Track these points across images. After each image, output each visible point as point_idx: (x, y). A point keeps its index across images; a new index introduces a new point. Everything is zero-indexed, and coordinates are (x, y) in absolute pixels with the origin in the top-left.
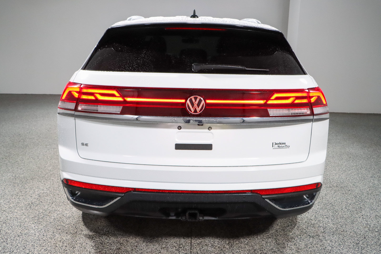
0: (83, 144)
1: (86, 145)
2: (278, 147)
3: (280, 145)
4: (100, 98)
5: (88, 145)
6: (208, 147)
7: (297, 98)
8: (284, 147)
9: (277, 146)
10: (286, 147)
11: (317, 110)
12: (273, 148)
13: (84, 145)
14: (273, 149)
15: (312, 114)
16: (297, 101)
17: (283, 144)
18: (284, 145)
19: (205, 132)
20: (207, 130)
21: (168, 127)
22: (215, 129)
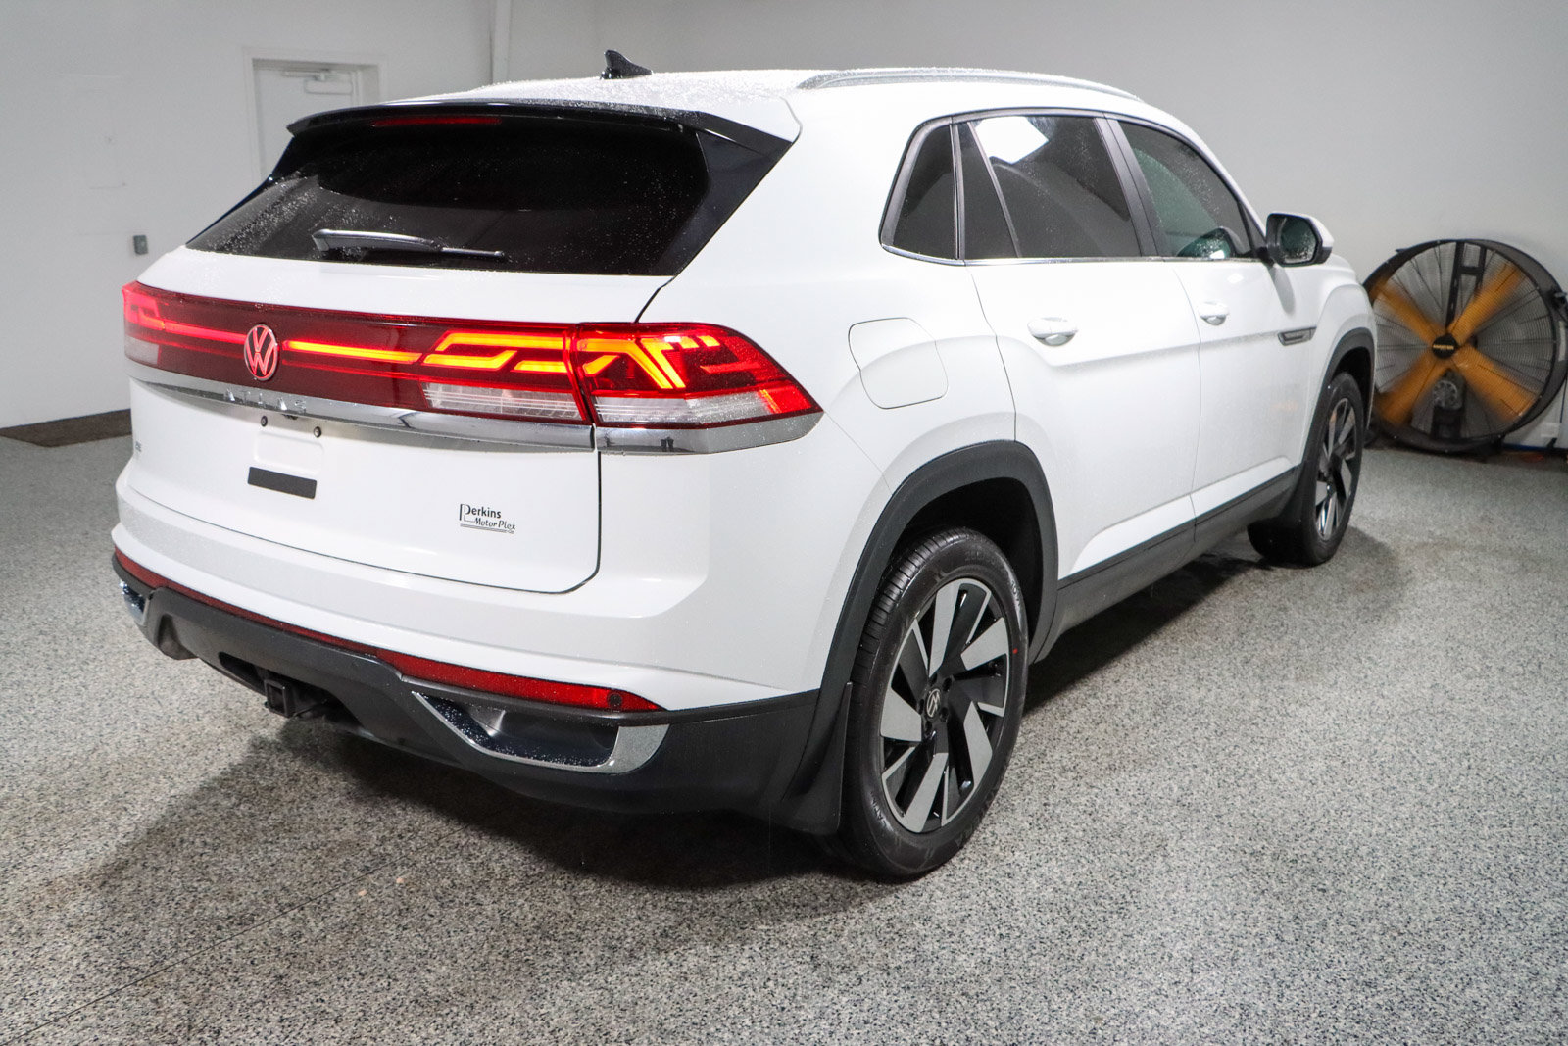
2: (475, 524)
3: (484, 518)
6: (304, 488)
7: (524, 354)
8: (496, 527)
9: (472, 517)
10: (502, 528)
11: (610, 407)
12: (462, 522)
14: (462, 525)
15: (590, 417)
16: (527, 366)
17: (492, 513)
18: (497, 520)
19: (310, 442)
20: (311, 437)
21: (243, 417)
22: (330, 435)
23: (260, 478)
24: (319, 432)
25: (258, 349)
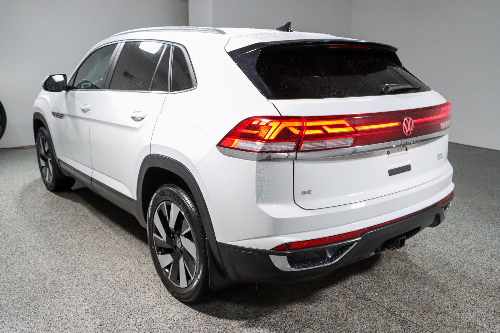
0: (304, 193)
1: (309, 192)
4: (330, 130)
5: (311, 192)
6: (407, 168)
13: (306, 193)
19: (404, 154)
20: (405, 151)
21: (381, 154)
22: (410, 149)
23: (392, 172)
24: (406, 150)
25: (409, 125)
